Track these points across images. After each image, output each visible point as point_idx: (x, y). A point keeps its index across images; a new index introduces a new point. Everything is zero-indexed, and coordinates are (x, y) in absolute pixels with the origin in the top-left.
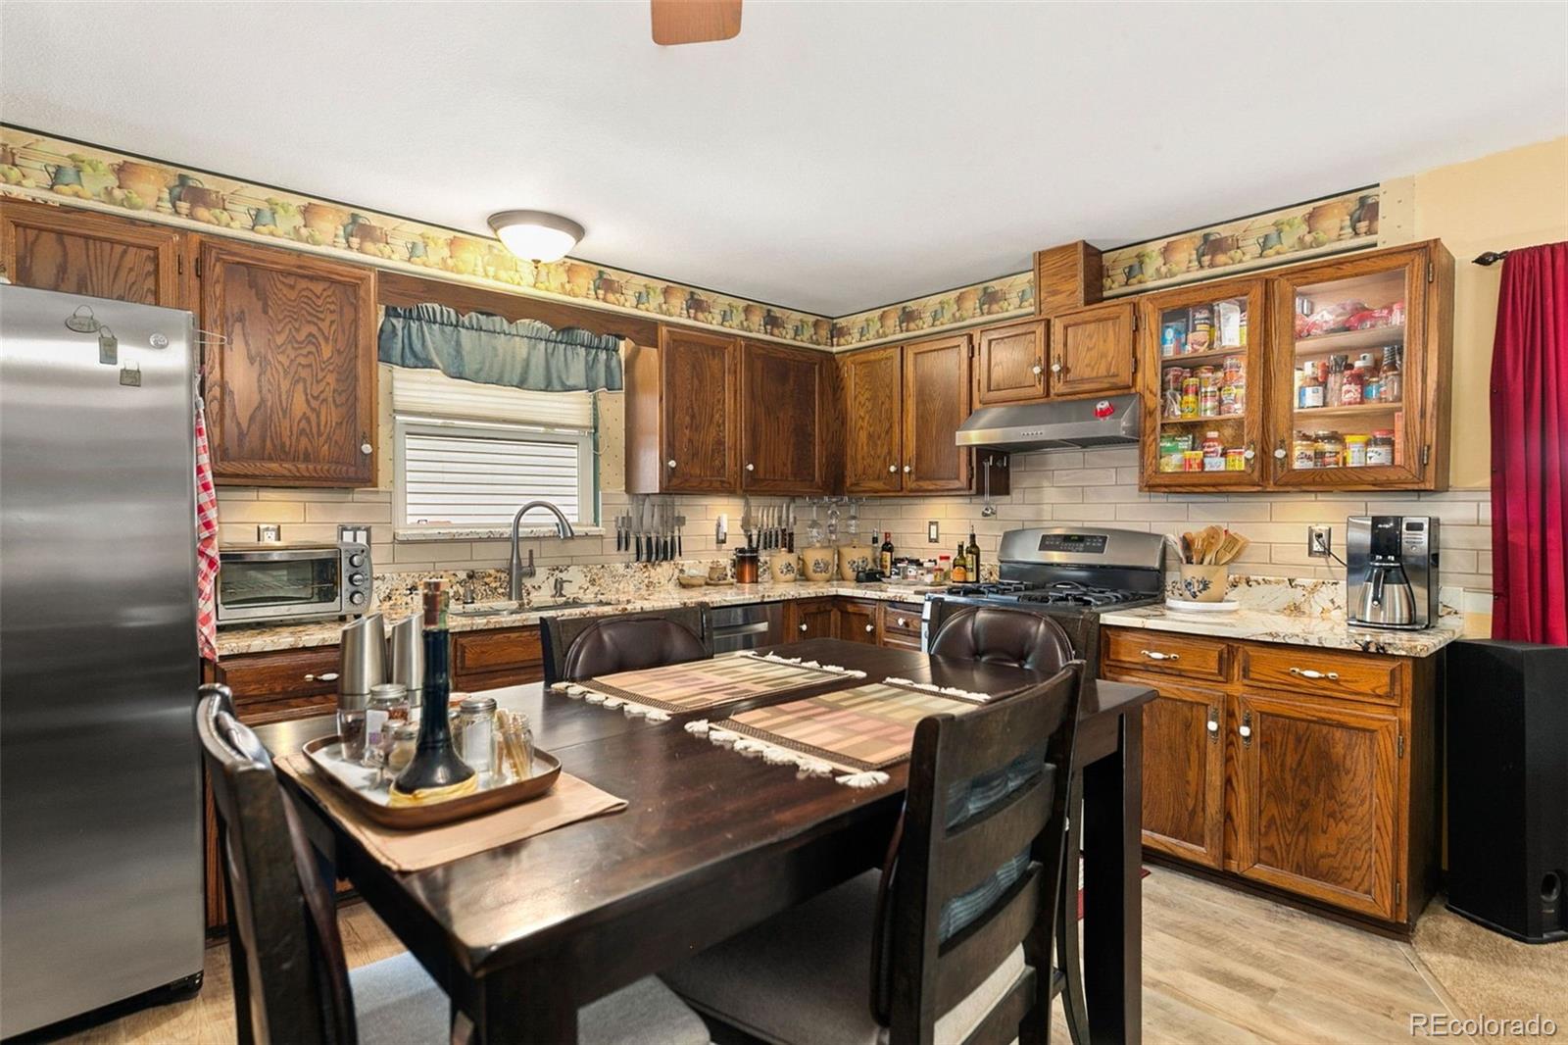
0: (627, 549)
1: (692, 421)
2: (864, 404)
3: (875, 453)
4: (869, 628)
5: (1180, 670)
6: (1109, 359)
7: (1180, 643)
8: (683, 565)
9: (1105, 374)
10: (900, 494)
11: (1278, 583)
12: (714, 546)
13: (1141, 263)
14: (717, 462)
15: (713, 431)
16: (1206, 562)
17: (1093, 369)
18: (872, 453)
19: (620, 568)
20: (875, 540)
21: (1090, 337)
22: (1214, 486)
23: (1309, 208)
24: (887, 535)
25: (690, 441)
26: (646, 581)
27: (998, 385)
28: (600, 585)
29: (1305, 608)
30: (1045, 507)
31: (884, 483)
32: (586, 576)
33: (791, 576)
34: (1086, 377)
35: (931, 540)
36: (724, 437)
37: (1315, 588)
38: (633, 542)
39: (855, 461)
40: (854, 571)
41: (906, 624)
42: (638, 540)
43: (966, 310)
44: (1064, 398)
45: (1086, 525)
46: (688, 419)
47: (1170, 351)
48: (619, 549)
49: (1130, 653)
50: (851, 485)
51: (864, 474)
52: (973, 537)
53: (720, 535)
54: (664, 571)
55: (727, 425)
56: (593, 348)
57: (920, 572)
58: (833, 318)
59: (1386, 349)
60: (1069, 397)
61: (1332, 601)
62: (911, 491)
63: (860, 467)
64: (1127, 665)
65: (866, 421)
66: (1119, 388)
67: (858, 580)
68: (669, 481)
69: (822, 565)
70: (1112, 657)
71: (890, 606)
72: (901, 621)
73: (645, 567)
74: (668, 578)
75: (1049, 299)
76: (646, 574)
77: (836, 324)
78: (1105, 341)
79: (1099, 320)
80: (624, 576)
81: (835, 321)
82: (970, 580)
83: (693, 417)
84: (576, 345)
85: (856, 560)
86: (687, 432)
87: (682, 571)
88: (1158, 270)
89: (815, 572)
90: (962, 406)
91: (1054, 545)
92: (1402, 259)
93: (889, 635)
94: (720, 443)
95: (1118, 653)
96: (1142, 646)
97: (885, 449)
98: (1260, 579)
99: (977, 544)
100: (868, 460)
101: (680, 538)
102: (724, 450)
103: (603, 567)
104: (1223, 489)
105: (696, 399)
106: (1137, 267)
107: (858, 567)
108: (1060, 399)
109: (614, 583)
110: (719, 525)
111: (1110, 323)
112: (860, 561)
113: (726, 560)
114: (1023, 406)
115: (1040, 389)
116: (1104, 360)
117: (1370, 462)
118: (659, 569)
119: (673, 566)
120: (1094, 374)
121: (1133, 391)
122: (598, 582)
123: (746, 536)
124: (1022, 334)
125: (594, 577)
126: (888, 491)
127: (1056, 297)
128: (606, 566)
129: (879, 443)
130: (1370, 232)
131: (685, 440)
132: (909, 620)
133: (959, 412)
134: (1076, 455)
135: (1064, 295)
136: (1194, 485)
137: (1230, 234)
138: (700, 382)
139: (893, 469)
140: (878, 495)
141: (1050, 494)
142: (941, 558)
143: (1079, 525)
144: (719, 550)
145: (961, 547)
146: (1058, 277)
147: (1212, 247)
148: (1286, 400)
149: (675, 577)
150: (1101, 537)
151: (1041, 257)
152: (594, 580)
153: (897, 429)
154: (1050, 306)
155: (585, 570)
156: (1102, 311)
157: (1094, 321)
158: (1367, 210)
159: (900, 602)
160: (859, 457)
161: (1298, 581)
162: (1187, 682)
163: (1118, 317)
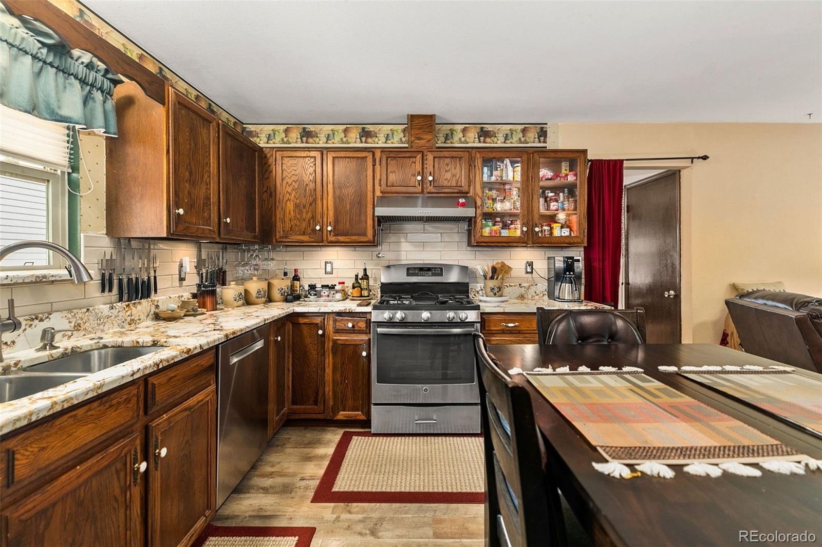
0: (110, 291)
1: (190, 177)
2: (291, 184)
3: (301, 217)
4: (320, 332)
5: (519, 331)
6: (457, 178)
7: (519, 317)
8: (158, 302)
9: (455, 185)
10: (321, 244)
11: (515, 286)
12: (177, 283)
13: (452, 134)
14: (206, 214)
15: (204, 187)
16: (499, 279)
17: (449, 182)
18: (299, 217)
19: (105, 309)
20: (285, 274)
21: (447, 165)
22: (507, 243)
23: (523, 126)
24: (296, 270)
25: (189, 193)
26: (129, 319)
27: (393, 184)
28: (85, 329)
29: (525, 296)
30: (402, 252)
31: (309, 237)
32: (70, 322)
33: (241, 302)
34: (445, 185)
35: (326, 273)
36: (210, 194)
37: (529, 288)
38: (116, 283)
39: (283, 221)
40: (282, 295)
41: (353, 326)
42: (120, 281)
43: (350, 138)
44: (432, 195)
45: (426, 262)
46: (187, 174)
47: (485, 179)
48: (103, 291)
49: (495, 326)
50: (280, 238)
51: (291, 230)
52: (365, 270)
53: (182, 273)
54: (144, 307)
55: (212, 185)
56: (87, 84)
57: (332, 292)
58: (243, 124)
59: (566, 189)
60: (435, 195)
61: (535, 292)
62: (331, 242)
63: (288, 226)
64: (493, 332)
65: (293, 195)
66: (463, 193)
67: (286, 300)
68: (176, 227)
69: (262, 293)
70: (486, 329)
71: (337, 316)
72: (350, 325)
73: (128, 306)
74: (146, 315)
75: (416, 141)
76: (128, 313)
77: (246, 128)
78: (455, 168)
79: (452, 157)
80: (108, 317)
81: (244, 126)
82: (366, 295)
83: (191, 174)
84: (69, 75)
85: (283, 287)
86: (187, 185)
87: (157, 306)
88: (460, 139)
89: (257, 298)
90: (369, 193)
91: (415, 273)
92: (578, 154)
93: (336, 335)
94: (208, 198)
95: (489, 326)
96: (502, 321)
97: (310, 215)
98: (508, 285)
99: (368, 274)
100: (295, 222)
101: (155, 278)
102: (210, 204)
103: (88, 310)
104: (511, 244)
105: (193, 159)
106: (450, 135)
107: (284, 292)
108: (429, 195)
109: (99, 325)
110: (181, 266)
111: (458, 159)
112: (286, 288)
113: (187, 294)
114: (403, 197)
115: (419, 189)
116: (454, 178)
117: (563, 234)
118: (139, 307)
119: (151, 303)
120: (449, 185)
121: (468, 195)
122: (83, 327)
123: (198, 274)
124: (408, 157)
125: (79, 322)
126: (312, 242)
127: (421, 141)
128: (91, 309)
129: (304, 210)
130: (545, 142)
131: (186, 192)
132: (355, 323)
133: (366, 197)
134: (419, 226)
135: (425, 141)
136: (499, 243)
137: (492, 130)
138: (196, 145)
139: (318, 228)
140: (301, 245)
141: (405, 247)
142: (340, 283)
143: (422, 262)
144: (181, 286)
145: (357, 276)
146: (422, 131)
147: (484, 134)
148: (537, 206)
149: (152, 312)
150: (440, 268)
151: (412, 118)
152: (79, 325)
153: (319, 202)
154: (417, 145)
155: (69, 316)
156: (454, 153)
157: (449, 157)
158: (543, 134)
159: (349, 312)
160: (287, 219)
161: (523, 285)
162: (521, 335)
163: (462, 158)
